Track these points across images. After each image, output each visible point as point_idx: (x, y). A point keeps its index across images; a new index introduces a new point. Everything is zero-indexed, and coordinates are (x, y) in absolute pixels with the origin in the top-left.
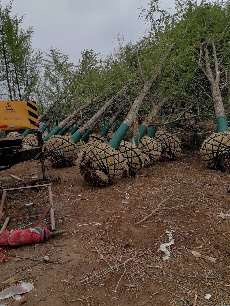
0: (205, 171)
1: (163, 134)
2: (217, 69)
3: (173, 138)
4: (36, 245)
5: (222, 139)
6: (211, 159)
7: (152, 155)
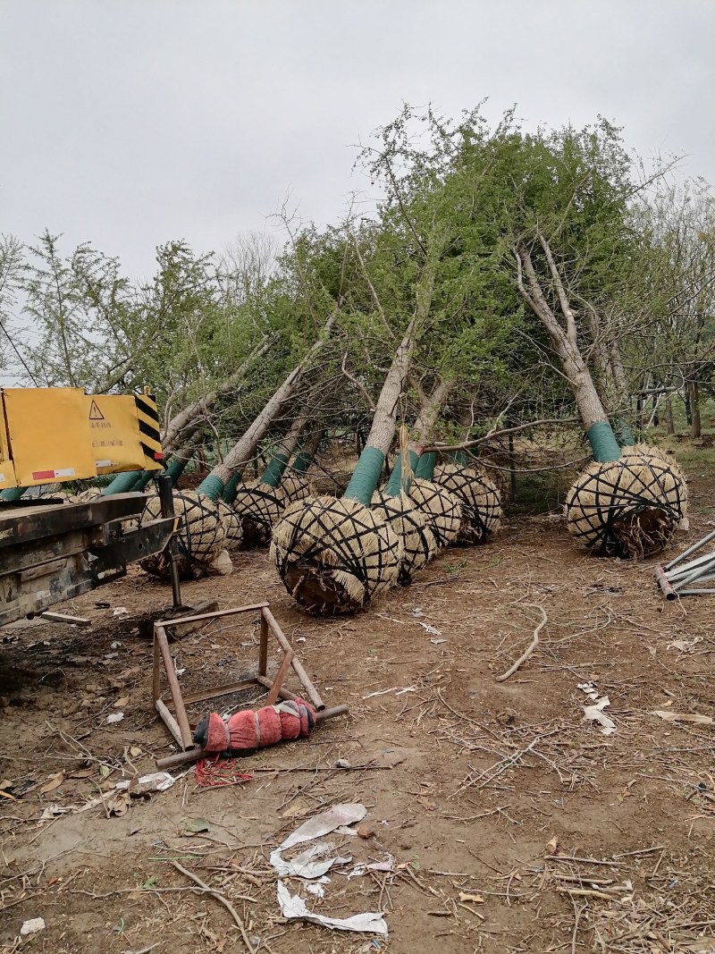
0: (583, 562)
1: (456, 474)
2: (565, 304)
3: (480, 483)
4: (293, 746)
5: (620, 477)
6: (595, 530)
7: (442, 528)
